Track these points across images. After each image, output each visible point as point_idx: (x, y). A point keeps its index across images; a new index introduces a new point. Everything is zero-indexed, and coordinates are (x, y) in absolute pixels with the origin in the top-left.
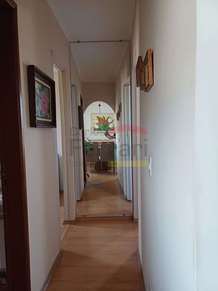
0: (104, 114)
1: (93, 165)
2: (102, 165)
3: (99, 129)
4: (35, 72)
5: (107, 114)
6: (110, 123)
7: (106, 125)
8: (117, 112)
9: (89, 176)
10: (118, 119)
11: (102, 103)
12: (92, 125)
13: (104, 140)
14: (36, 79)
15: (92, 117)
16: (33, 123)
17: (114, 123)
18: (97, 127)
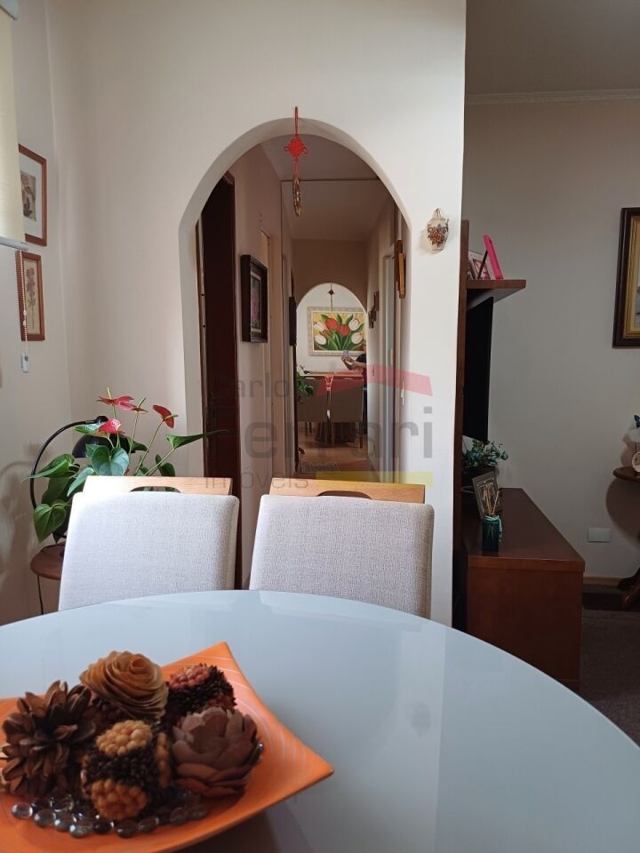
0: (340, 309)
1: (311, 432)
2: (333, 429)
3: (327, 347)
4: (251, 264)
5: (347, 309)
6: (354, 332)
7: (345, 338)
8: (369, 309)
9: (303, 452)
10: (372, 325)
11: (336, 287)
12: (310, 335)
13: (338, 373)
14: (252, 273)
15: (309, 316)
16: (246, 338)
17: (363, 333)
18: (322, 341)
